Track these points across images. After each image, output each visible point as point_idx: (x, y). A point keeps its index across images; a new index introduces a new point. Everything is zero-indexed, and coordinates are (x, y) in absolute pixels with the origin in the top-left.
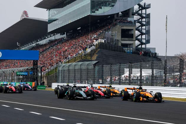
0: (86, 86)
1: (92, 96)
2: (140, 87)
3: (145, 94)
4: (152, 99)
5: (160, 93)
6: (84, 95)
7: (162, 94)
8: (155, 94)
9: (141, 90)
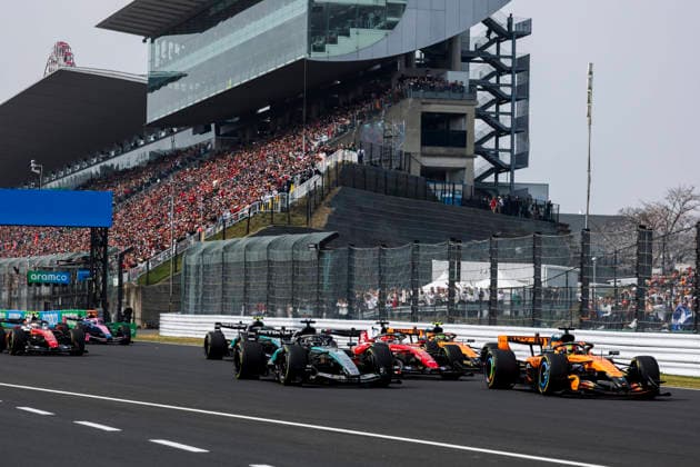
0: (358, 327)
1: (382, 370)
2: (563, 332)
3: (590, 363)
4: (621, 382)
5: (652, 359)
6: (350, 367)
7: (659, 363)
8: (629, 362)
9: (569, 348)
